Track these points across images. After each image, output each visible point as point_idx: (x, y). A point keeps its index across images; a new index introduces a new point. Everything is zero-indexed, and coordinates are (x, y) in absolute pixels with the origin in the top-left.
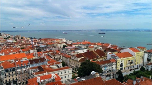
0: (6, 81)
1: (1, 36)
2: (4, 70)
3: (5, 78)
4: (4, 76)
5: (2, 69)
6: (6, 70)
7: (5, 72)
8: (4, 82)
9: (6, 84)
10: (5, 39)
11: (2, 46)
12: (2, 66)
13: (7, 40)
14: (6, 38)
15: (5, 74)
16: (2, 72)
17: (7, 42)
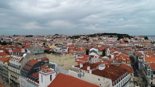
0: (152, 83)
1: (148, 40)
2: (151, 70)
3: (151, 79)
4: (150, 76)
5: (150, 69)
6: (153, 71)
7: (152, 73)
8: (149, 83)
9: (151, 86)
10: (151, 43)
11: (148, 50)
12: (149, 66)
13: (153, 44)
14: (153, 42)
15: (152, 76)
16: (149, 72)
17: (153, 46)
